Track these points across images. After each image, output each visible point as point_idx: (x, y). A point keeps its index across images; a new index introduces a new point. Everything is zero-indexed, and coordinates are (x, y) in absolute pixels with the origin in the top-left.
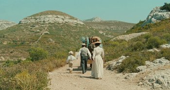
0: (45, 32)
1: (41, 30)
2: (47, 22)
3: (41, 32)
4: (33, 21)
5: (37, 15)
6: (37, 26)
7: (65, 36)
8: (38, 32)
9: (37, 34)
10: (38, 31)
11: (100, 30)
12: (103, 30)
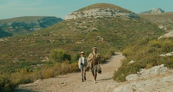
0: (93, 29)
1: (88, 26)
2: (95, 17)
3: (89, 28)
4: (80, 16)
5: (84, 9)
6: (84, 22)
7: (116, 33)
8: (86, 29)
9: (84, 31)
10: (86, 27)
11: (159, 24)
12: (163, 25)
